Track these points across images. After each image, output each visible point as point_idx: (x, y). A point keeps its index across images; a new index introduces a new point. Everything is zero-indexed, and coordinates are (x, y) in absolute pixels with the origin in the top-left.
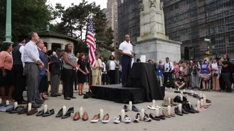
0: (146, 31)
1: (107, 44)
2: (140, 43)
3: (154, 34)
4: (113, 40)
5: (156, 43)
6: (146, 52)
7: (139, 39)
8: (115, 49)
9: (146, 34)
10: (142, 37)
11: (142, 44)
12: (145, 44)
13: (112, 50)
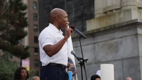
0: (109, 4)
1: (10, 40)
2: (93, 34)
3: (129, 11)
4: (26, 29)
5: (136, 35)
6: (110, 58)
7: (92, 26)
8: (31, 51)
9: (108, 13)
10: (100, 18)
11: (99, 39)
12: (107, 37)
13: (24, 55)
